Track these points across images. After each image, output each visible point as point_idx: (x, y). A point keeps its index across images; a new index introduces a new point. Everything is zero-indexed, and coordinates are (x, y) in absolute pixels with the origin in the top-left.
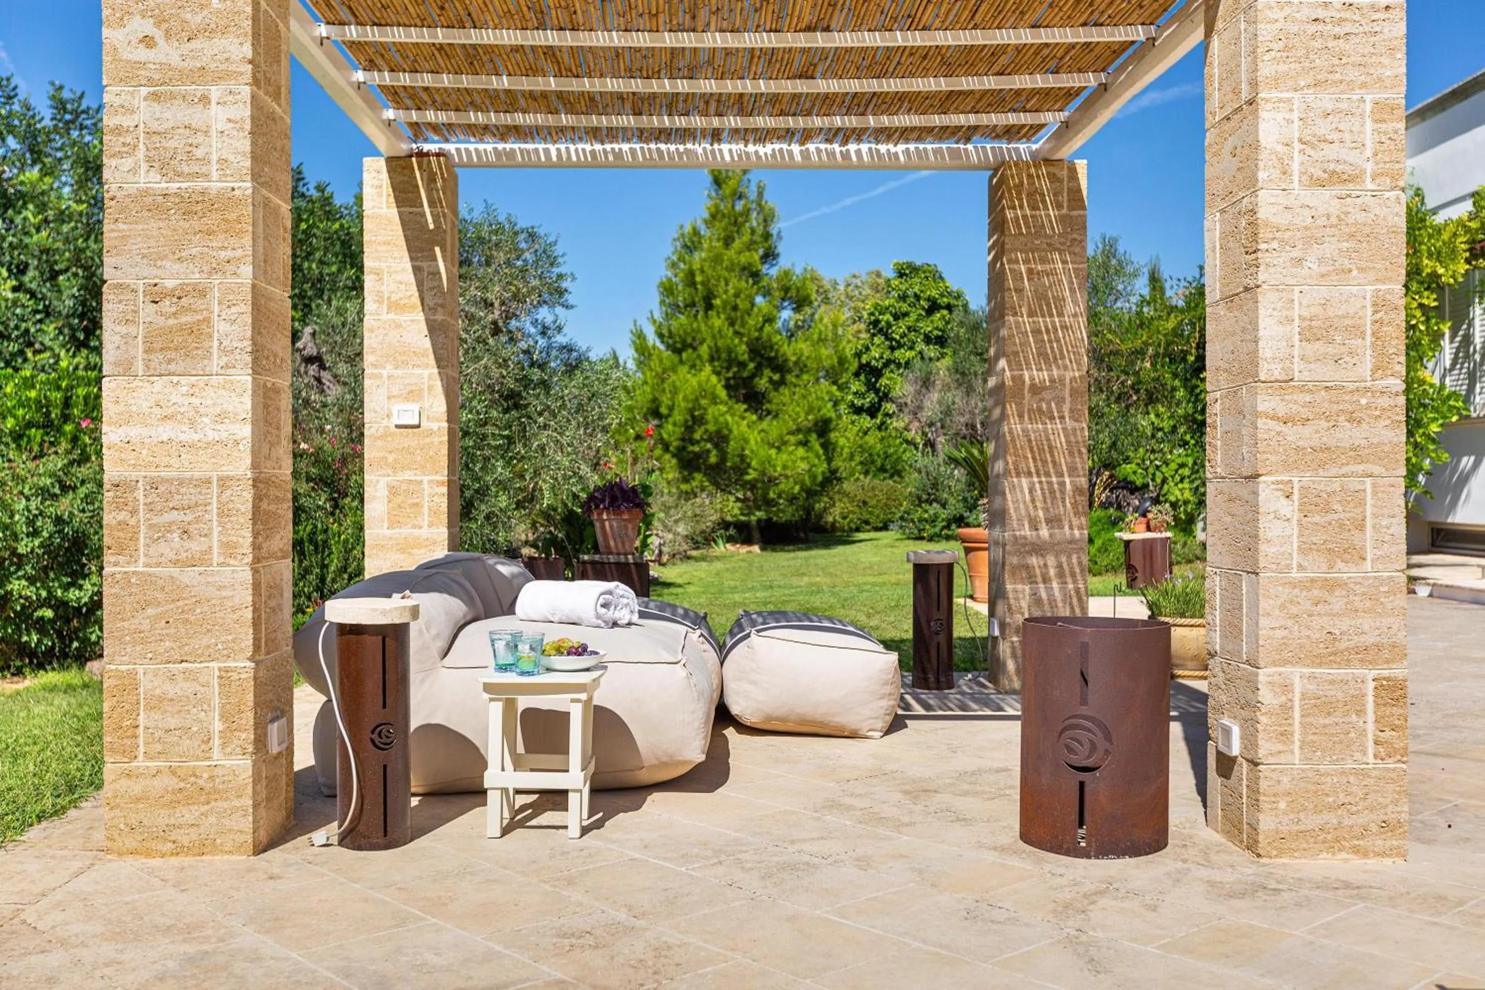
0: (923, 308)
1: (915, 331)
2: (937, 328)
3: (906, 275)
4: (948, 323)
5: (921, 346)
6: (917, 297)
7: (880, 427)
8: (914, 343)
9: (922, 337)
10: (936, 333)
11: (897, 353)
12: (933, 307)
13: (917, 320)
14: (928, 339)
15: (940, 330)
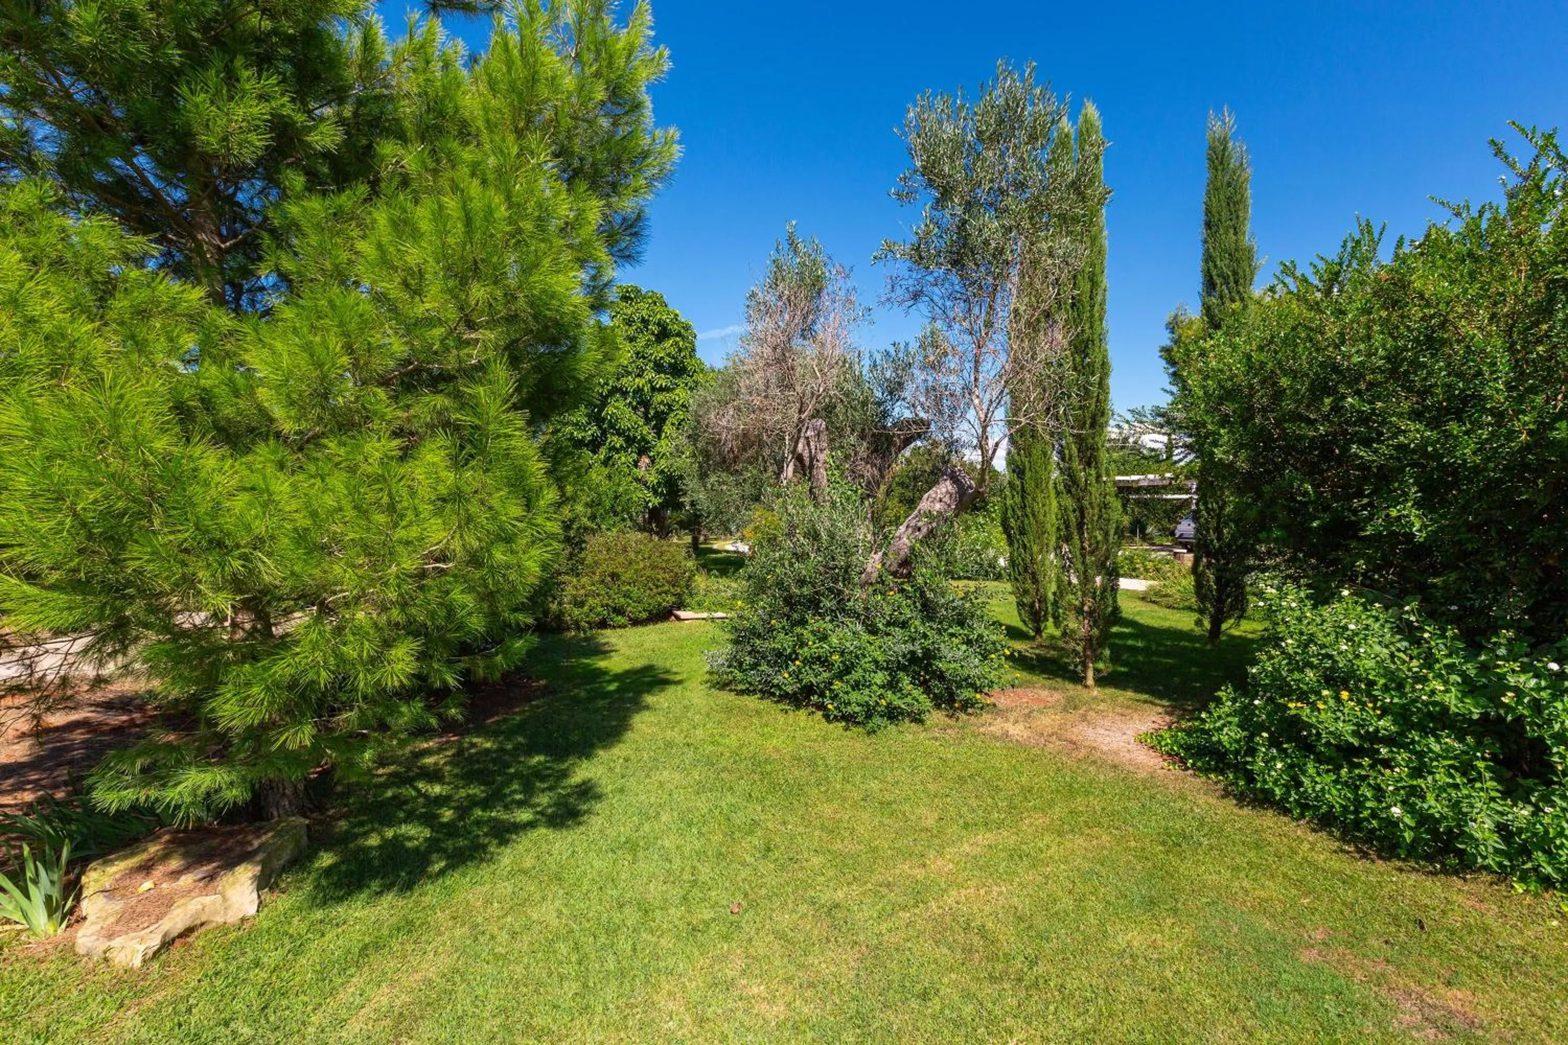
0: (653, 333)
1: (644, 358)
2: (669, 355)
3: (632, 299)
4: (680, 350)
5: (650, 374)
6: (645, 322)
7: (606, 462)
8: (643, 371)
9: (652, 365)
10: (667, 359)
11: (624, 380)
12: (663, 334)
13: (647, 346)
14: (659, 367)
15: (673, 358)
